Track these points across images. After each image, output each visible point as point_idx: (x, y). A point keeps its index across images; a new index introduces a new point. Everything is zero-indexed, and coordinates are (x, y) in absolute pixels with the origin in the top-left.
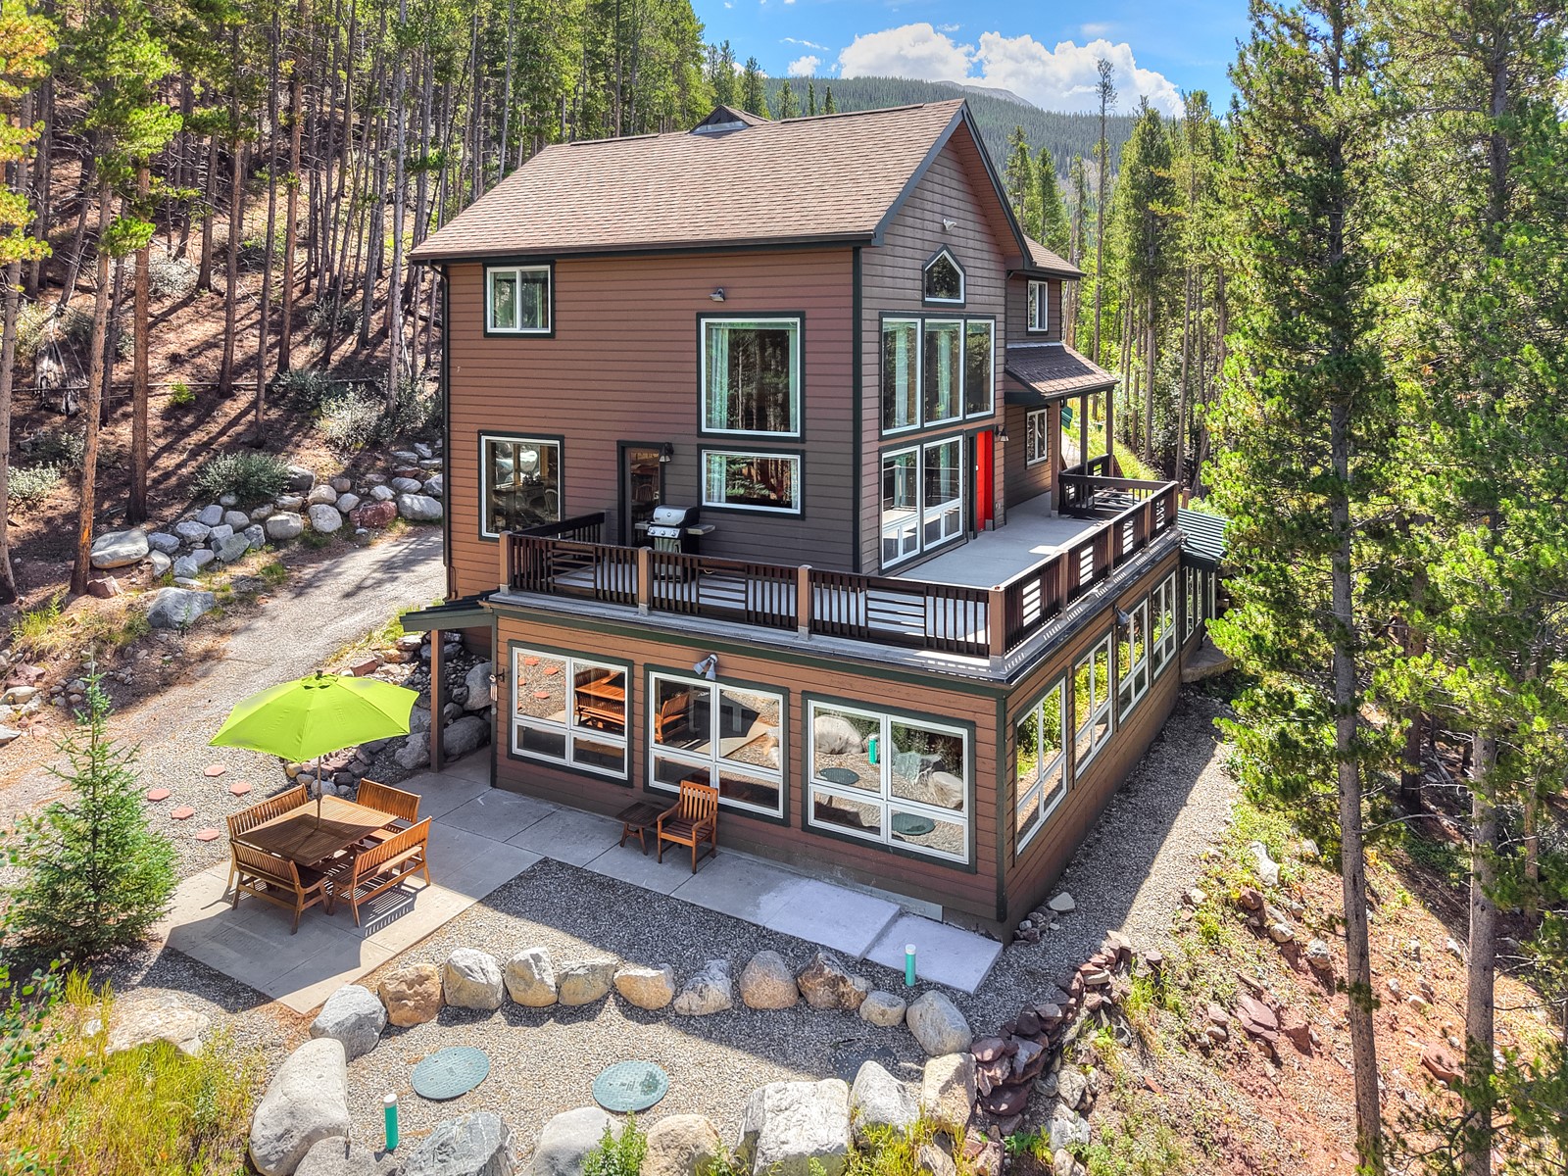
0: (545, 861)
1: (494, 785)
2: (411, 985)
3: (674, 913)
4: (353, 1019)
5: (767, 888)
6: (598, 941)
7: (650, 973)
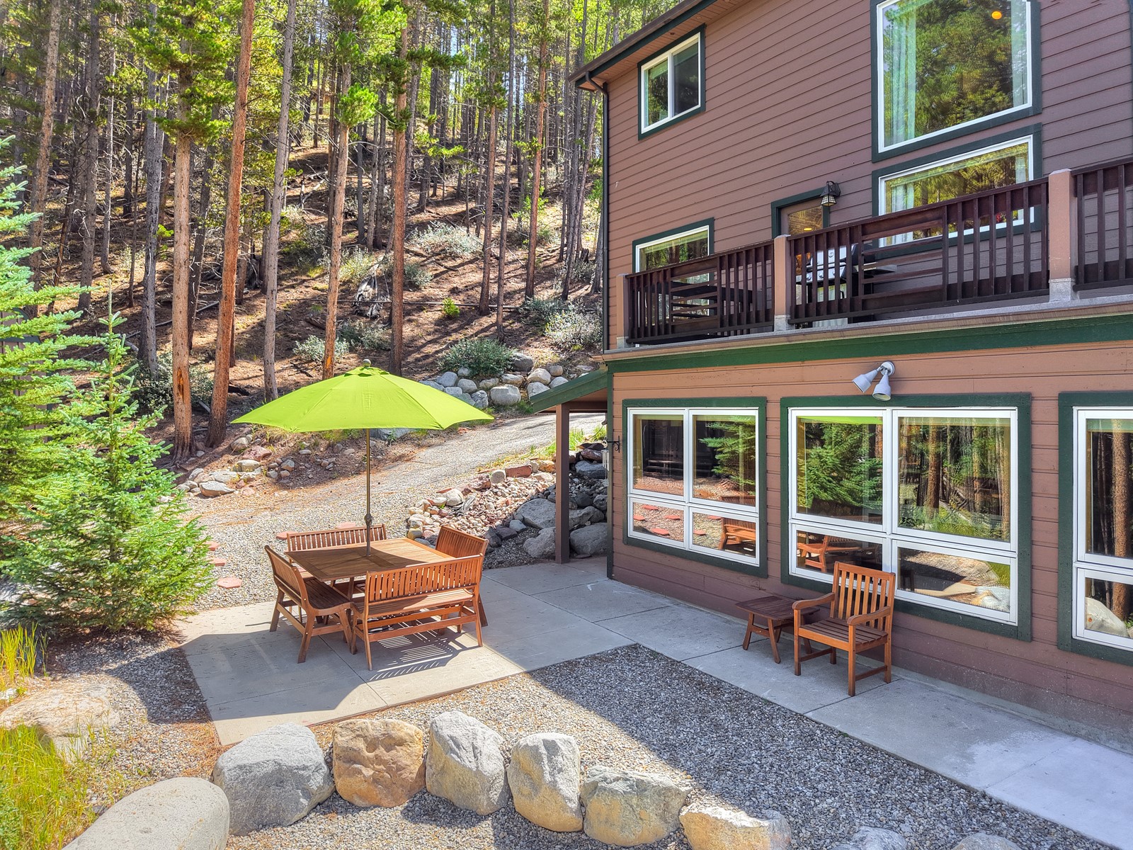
0: (635, 647)
1: (610, 576)
2: (372, 744)
3: (808, 740)
4: (270, 768)
5: (989, 736)
6: (670, 753)
7: (742, 819)
